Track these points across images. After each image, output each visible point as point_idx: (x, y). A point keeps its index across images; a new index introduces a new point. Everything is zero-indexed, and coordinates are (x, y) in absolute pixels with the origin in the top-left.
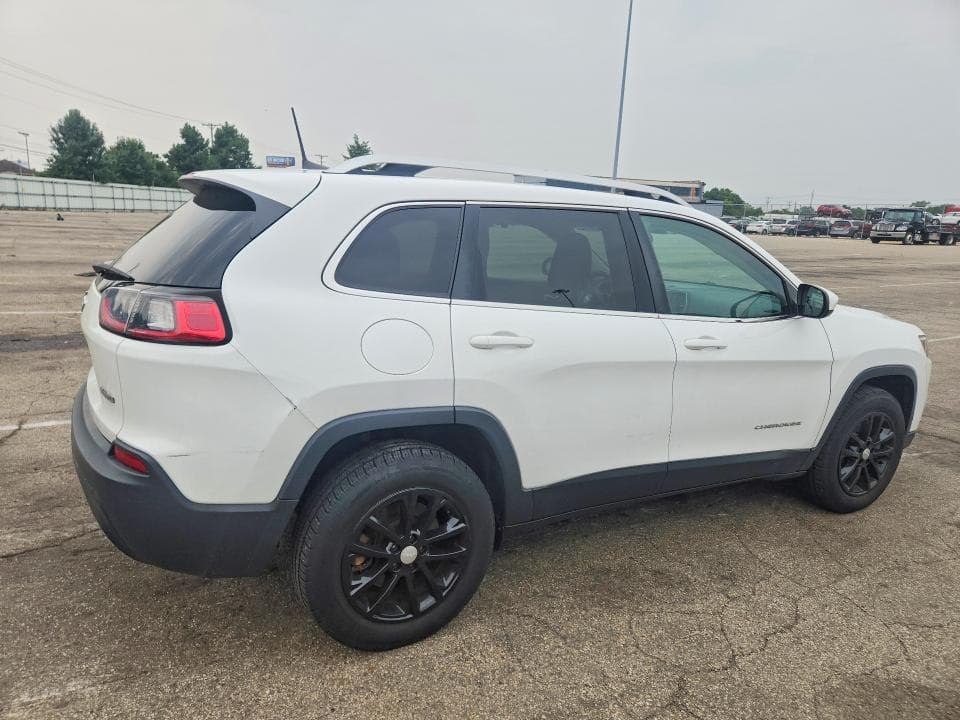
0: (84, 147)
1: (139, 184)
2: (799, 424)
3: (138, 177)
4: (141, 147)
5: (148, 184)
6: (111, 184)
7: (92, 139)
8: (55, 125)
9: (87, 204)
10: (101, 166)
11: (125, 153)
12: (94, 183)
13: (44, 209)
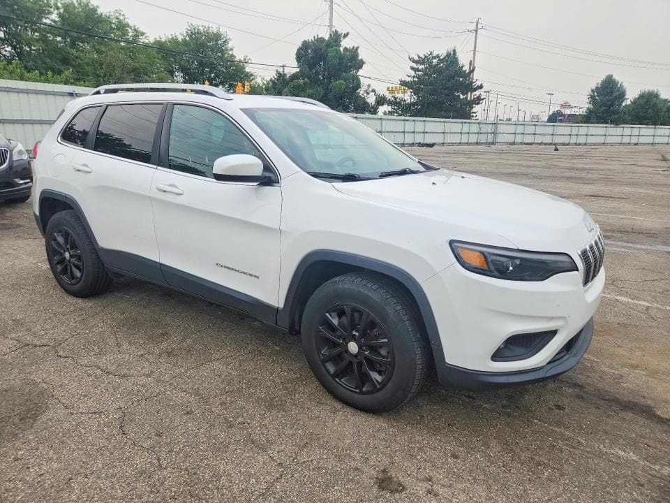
0: (608, 101)
1: (647, 124)
2: (258, 277)
3: (647, 119)
4: (657, 96)
5: (655, 123)
6: (622, 126)
7: (616, 94)
8: (593, 88)
9: (601, 140)
10: (618, 113)
11: (642, 102)
12: (609, 125)
13: (568, 144)
